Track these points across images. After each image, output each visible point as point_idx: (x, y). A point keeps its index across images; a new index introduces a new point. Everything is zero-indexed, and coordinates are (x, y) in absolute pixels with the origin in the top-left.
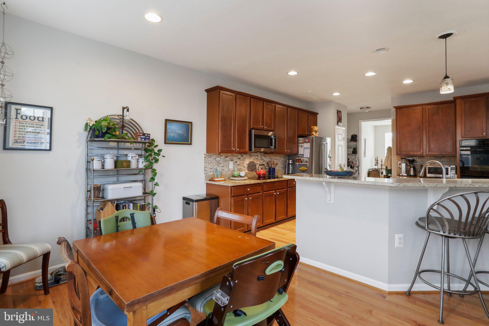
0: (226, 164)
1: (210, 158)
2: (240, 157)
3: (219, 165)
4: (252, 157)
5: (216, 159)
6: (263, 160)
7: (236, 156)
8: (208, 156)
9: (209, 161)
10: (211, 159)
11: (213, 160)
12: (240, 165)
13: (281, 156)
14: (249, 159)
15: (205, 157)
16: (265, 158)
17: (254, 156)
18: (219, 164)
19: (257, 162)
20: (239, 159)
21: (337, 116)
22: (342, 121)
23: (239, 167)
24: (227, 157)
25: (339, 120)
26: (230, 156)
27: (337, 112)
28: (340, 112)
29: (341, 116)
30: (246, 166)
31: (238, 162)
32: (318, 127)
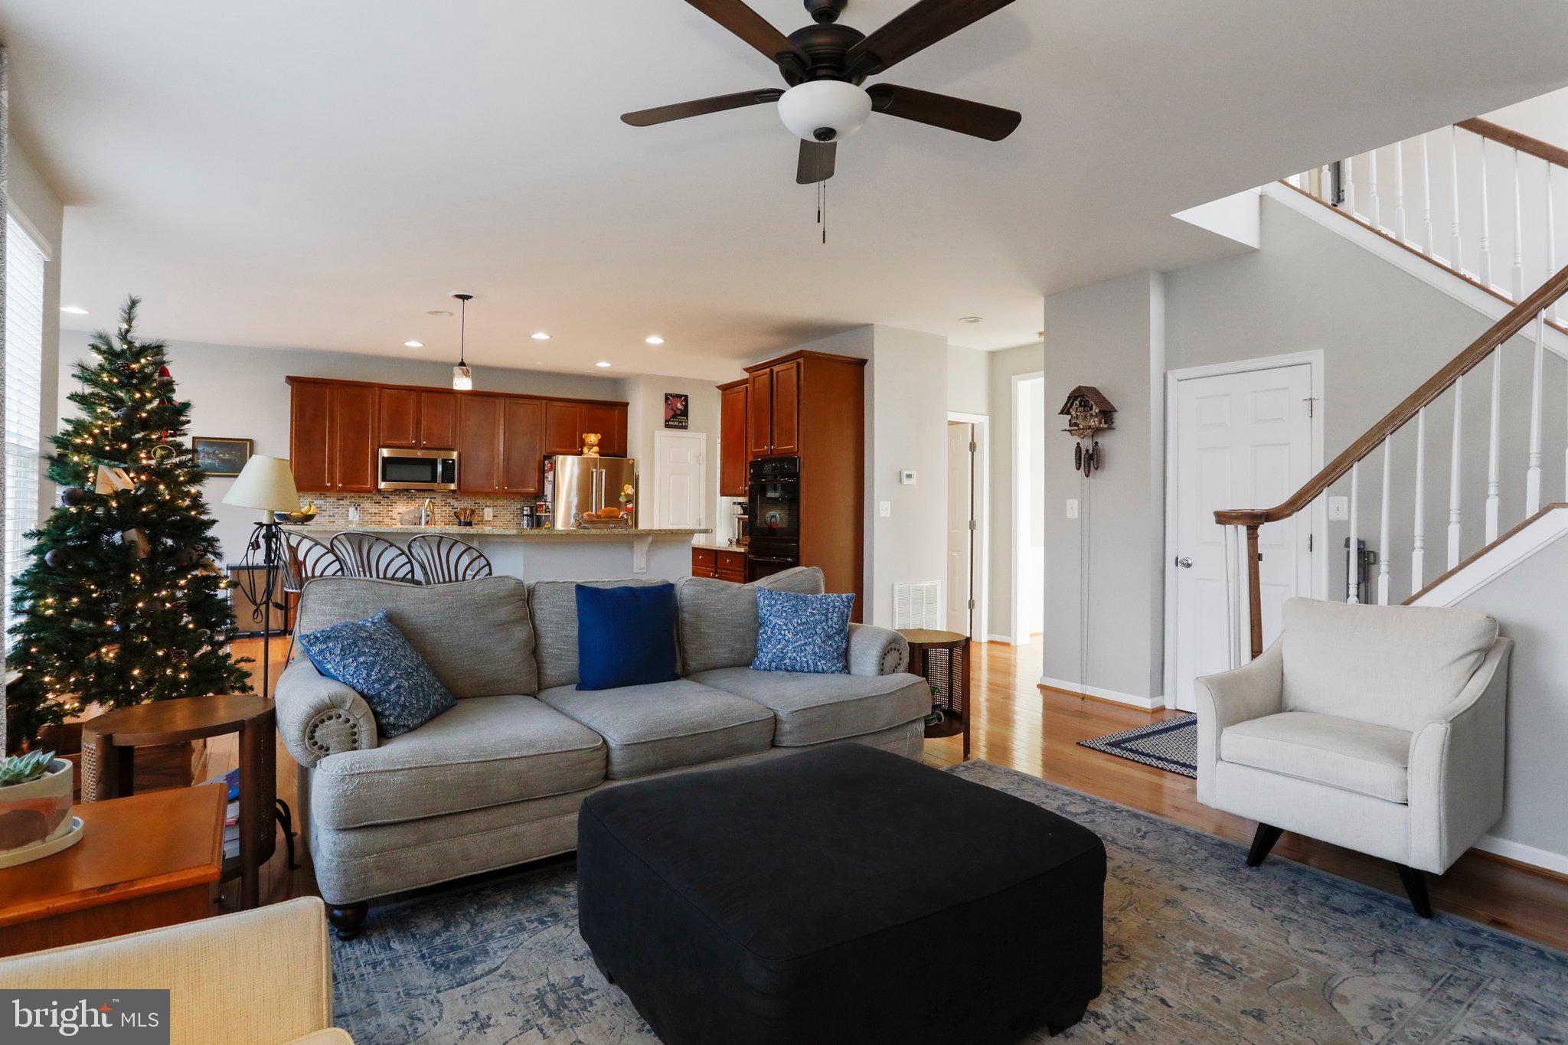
0: (341, 512)
2: (380, 500)
4: (414, 500)
12: (380, 513)
13: (517, 499)
14: (408, 503)
16: (458, 503)
20: (378, 503)
21: (666, 408)
22: (687, 419)
23: (377, 518)
24: (342, 499)
25: (675, 416)
26: (351, 497)
27: (667, 399)
28: (679, 396)
29: (686, 406)
30: (398, 517)
31: (374, 509)
32: (599, 435)
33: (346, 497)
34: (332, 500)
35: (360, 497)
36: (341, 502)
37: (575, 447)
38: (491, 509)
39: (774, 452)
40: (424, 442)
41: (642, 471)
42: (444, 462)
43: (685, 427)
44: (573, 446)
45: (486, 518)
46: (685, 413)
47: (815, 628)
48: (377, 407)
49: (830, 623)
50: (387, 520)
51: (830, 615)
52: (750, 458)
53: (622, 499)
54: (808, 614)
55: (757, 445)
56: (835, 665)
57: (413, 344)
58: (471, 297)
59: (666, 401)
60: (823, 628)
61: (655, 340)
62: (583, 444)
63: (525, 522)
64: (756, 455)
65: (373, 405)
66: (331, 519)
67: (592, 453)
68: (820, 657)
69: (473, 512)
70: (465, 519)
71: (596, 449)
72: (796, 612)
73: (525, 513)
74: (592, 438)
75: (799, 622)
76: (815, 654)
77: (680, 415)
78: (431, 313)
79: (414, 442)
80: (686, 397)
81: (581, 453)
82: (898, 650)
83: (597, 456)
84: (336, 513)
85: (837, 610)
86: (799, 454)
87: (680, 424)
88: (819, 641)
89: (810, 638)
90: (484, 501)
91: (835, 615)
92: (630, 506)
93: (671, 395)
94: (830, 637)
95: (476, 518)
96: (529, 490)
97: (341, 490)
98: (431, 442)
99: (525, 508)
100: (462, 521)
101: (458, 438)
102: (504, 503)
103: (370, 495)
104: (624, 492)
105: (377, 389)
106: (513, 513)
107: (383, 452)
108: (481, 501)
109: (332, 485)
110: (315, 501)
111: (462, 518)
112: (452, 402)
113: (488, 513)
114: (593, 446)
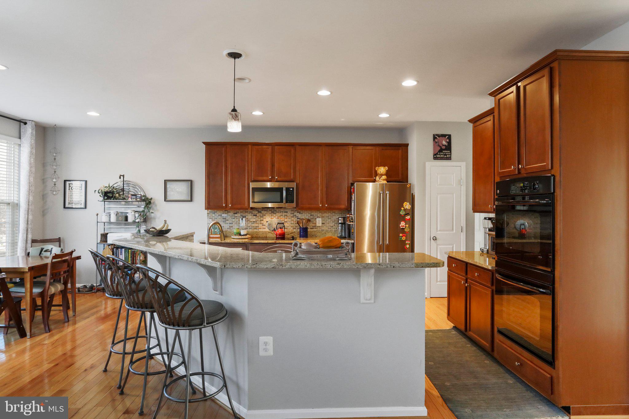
0: (236, 221)
1: (213, 215)
2: (257, 214)
3: (226, 222)
4: (276, 214)
5: (222, 215)
6: (296, 217)
7: (250, 212)
8: (212, 212)
9: (212, 217)
10: (216, 215)
11: (218, 217)
12: (256, 222)
13: (335, 212)
14: (272, 215)
15: (208, 214)
16: (299, 215)
17: (280, 212)
18: (225, 220)
19: (286, 220)
20: (255, 215)
21: (434, 145)
22: (451, 152)
23: (255, 225)
24: (237, 214)
25: (441, 150)
26: (241, 212)
27: (435, 138)
28: (443, 136)
29: (449, 143)
30: (267, 224)
31: (253, 219)
32: (387, 168)
33: (238, 212)
34: (231, 214)
35: (245, 212)
36: (236, 215)
37: (371, 177)
38: (320, 219)
39: (523, 172)
40: (276, 178)
41: (417, 192)
42: (288, 189)
43: (449, 159)
44: (371, 176)
45: (318, 225)
46: (449, 147)
48: (250, 156)
50: (260, 226)
52: (497, 179)
53: (402, 213)
55: (503, 166)
59: (434, 140)
61: (409, 83)
62: (376, 174)
63: (340, 228)
64: (502, 175)
65: (248, 156)
66: (231, 224)
67: (382, 181)
69: (309, 220)
71: (384, 177)
73: (340, 222)
74: (382, 170)
77: (444, 150)
79: (270, 177)
80: (449, 137)
81: (374, 181)
83: (385, 182)
84: (233, 222)
86: (553, 172)
87: (445, 156)
90: (316, 214)
92: (408, 217)
93: (438, 135)
95: (311, 225)
96: (343, 207)
97: (232, 208)
98: (281, 177)
99: (340, 219)
100: (301, 227)
101: (298, 174)
102: (327, 215)
103: (251, 211)
104: (404, 208)
105: (250, 146)
106: (333, 222)
107: (252, 185)
108: (315, 214)
109: (226, 205)
110: (223, 215)
111: (301, 225)
112: (293, 151)
113: (319, 222)
114: (382, 175)
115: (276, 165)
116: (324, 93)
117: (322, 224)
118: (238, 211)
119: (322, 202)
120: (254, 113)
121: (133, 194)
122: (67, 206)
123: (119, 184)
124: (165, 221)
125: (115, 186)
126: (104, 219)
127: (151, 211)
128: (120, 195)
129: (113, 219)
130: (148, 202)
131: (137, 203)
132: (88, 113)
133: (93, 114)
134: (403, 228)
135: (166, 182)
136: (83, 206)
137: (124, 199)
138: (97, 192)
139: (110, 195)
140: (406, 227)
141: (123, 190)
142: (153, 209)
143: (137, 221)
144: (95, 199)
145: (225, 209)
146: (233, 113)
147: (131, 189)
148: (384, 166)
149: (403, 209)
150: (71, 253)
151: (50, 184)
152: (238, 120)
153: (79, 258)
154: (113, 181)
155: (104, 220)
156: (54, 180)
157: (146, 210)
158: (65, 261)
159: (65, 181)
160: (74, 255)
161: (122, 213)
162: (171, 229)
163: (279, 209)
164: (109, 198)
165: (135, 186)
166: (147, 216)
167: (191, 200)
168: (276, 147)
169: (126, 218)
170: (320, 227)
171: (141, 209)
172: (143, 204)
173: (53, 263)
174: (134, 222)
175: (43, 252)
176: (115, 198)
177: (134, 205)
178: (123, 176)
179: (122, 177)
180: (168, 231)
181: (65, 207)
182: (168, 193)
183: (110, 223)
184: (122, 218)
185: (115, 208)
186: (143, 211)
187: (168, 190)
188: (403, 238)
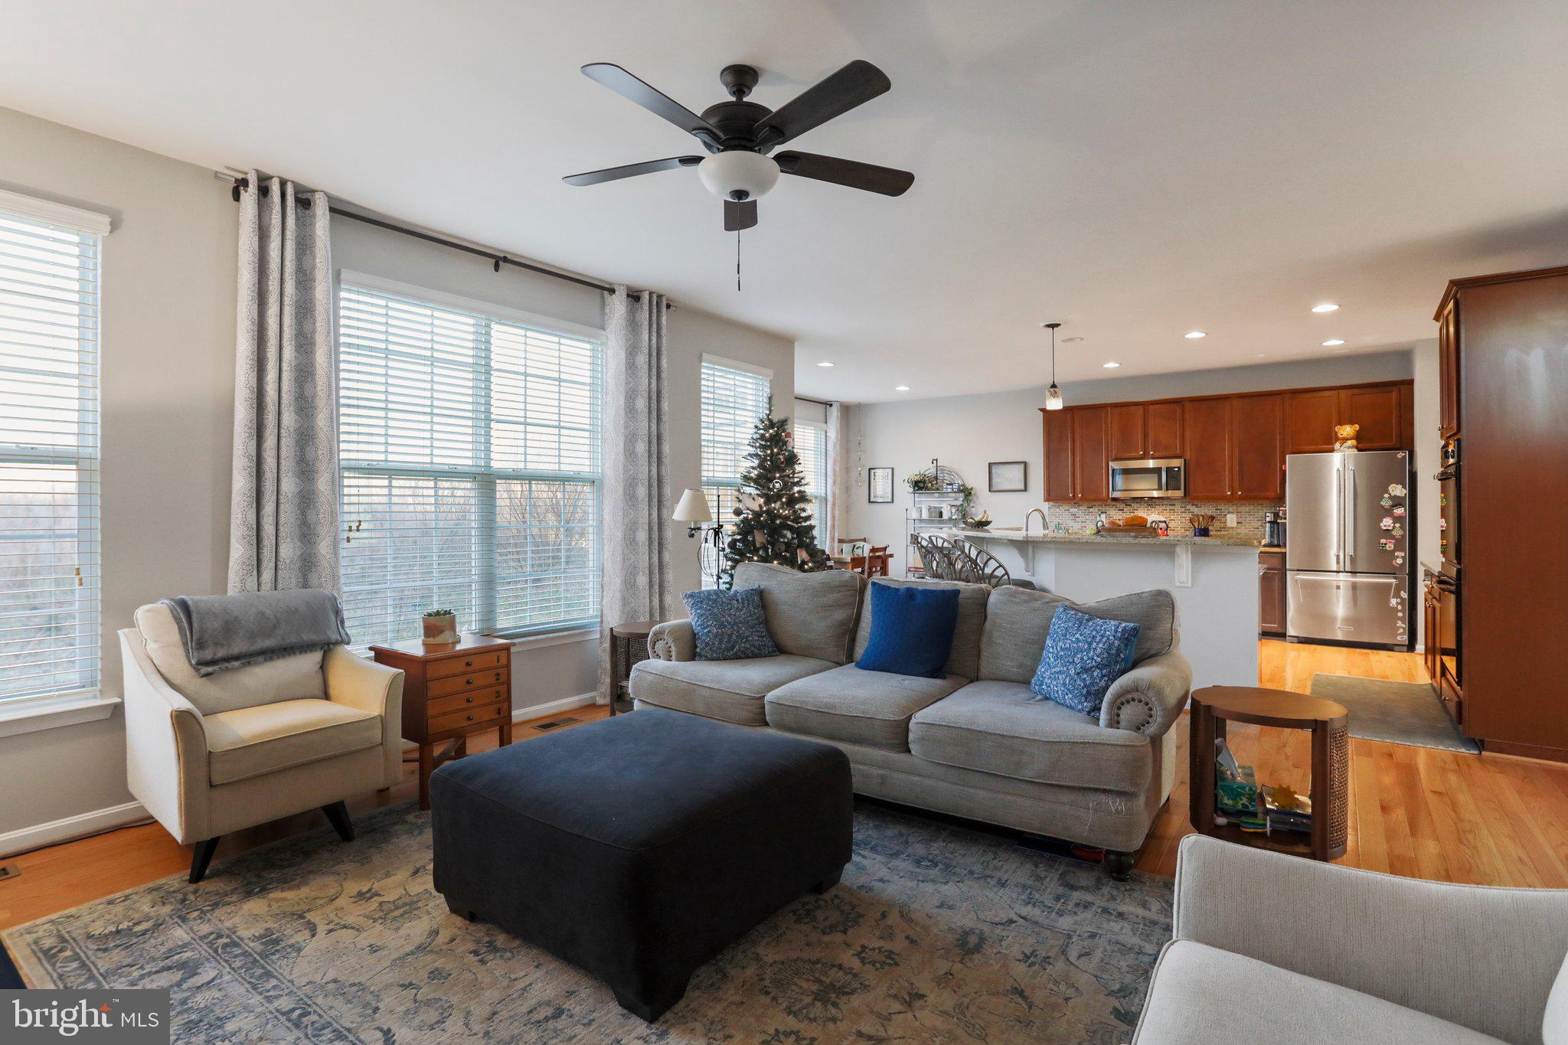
1: (1057, 509)
3: (1075, 520)
4: (1154, 507)
5: (1068, 510)
6: (1191, 512)
8: (1054, 505)
9: (1056, 513)
10: (1061, 510)
11: (1064, 513)
13: (1257, 504)
15: (1049, 508)
16: (1196, 509)
18: (1074, 517)
24: (1092, 507)
26: (1099, 505)
32: (1357, 427)
33: (1095, 506)
34: (1083, 508)
35: (1106, 505)
36: (1091, 510)
37: (1330, 443)
38: (1234, 516)
40: (1152, 453)
42: (1169, 470)
44: (1328, 441)
45: (1229, 525)
47: (1075, 656)
48: (1109, 424)
49: (1091, 653)
51: (1094, 645)
53: (1386, 503)
54: (1074, 639)
56: (1082, 703)
57: (1111, 365)
58: (1060, 325)
60: (1082, 658)
62: (1335, 439)
63: (1269, 529)
65: (1106, 423)
66: (1084, 524)
67: (1348, 449)
68: (1068, 690)
69: (1212, 518)
70: (1198, 525)
71: (1352, 443)
72: (1065, 635)
73: (1268, 519)
74: (1349, 430)
75: (1063, 646)
76: (1064, 684)
78: (1063, 341)
79: (1142, 452)
82: (1147, 704)
84: (1088, 521)
85: (1104, 640)
88: (1072, 672)
89: (1065, 666)
90: (1225, 507)
91: (1101, 645)
92: (1398, 509)
94: (1085, 670)
95: (1217, 524)
96: (1272, 494)
97: (1083, 499)
98: (1159, 452)
99: (1268, 514)
100: (1197, 527)
101: (1188, 445)
102: (1247, 509)
103: (1114, 503)
104: (1390, 494)
105: (1109, 409)
106: (1258, 520)
107: (1113, 465)
108: (1223, 507)
109: (1074, 496)
110: (1071, 510)
111: (1196, 525)
112: (1179, 411)
113: (1231, 520)
114: (1345, 440)
115: (1151, 434)
116: (1195, 335)
117: (1238, 523)
118: (1094, 503)
119: (1232, 488)
120: (1106, 366)
121: (948, 482)
122: (872, 500)
123: (931, 471)
124: (985, 512)
125: (926, 473)
126: (915, 515)
127: (972, 505)
128: (932, 485)
129: (925, 515)
130: (967, 493)
131: (954, 495)
132: (897, 389)
133: (902, 388)
134: (1388, 530)
135: (990, 465)
136: (890, 500)
137: (938, 489)
138: (906, 481)
139: (921, 485)
140: (1394, 527)
141: (936, 478)
142: (974, 502)
143: (954, 517)
144: (904, 490)
145: (1074, 501)
146: (1052, 390)
147: (947, 477)
148: (1351, 423)
149: (1386, 495)
150: (885, 549)
151: (854, 474)
152: (1058, 396)
153: (891, 556)
154: (925, 468)
155: (914, 517)
156: (859, 469)
157: (965, 504)
158: (879, 557)
159: (870, 469)
160: (888, 552)
161: (935, 508)
162: (991, 522)
163: (1161, 501)
164: (920, 488)
165: (950, 473)
166: (967, 512)
167: (1025, 489)
168: (1151, 406)
169: (941, 515)
170: (1233, 528)
171: (959, 503)
172: (961, 496)
173: (870, 558)
174: (950, 519)
175: (855, 549)
176: (927, 488)
177: (950, 497)
178: (937, 460)
179: (935, 461)
180: (988, 523)
181: (869, 502)
182: (994, 481)
183: (921, 520)
184: (935, 514)
185: (927, 501)
186: (962, 505)
187: (994, 476)
188: (1387, 546)
